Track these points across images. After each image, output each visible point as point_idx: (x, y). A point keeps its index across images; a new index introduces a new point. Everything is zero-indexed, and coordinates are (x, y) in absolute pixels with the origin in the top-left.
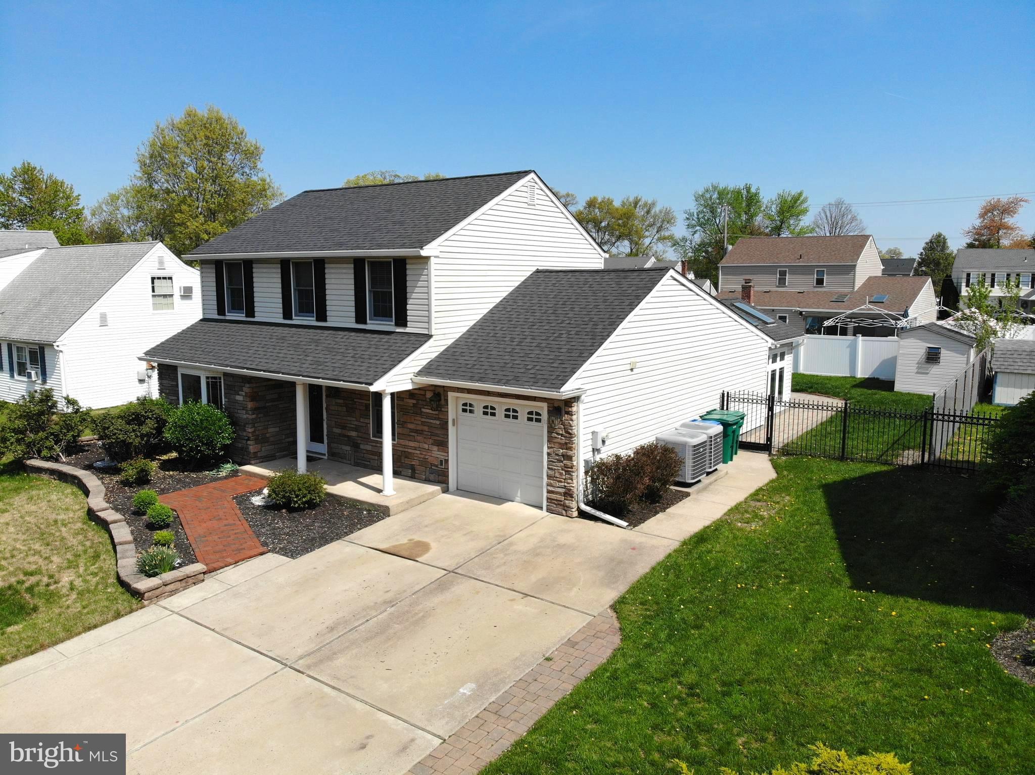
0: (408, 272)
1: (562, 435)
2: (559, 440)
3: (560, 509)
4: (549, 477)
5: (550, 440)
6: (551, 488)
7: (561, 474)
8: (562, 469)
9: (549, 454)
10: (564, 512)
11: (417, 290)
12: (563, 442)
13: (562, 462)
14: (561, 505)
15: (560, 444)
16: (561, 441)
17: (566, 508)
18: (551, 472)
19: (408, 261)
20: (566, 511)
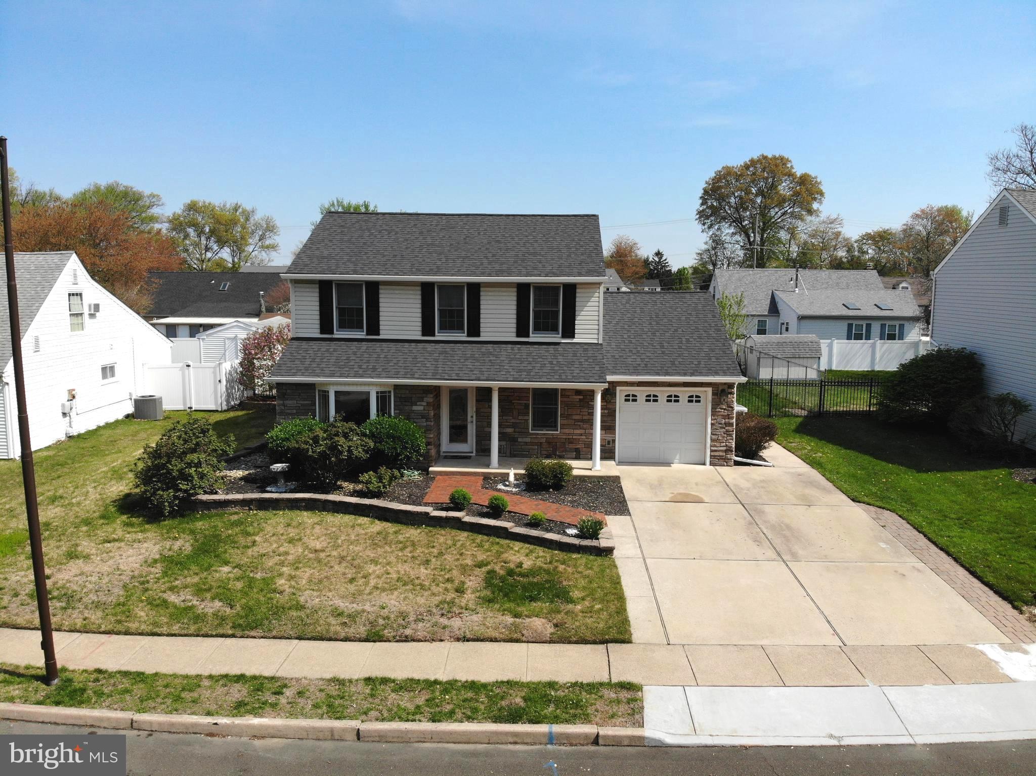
0: (577, 295)
1: (725, 409)
2: (722, 413)
3: (721, 462)
4: (712, 440)
5: (714, 413)
6: (713, 448)
7: (724, 437)
8: (724, 434)
9: (712, 424)
10: (725, 463)
11: (586, 308)
12: (726, 414)
13: (724, 428)
14: (722, 459)
15: (722, 415)
16: (724, 414)
17: (726, 461)
18: (714, 437)
19: (578, 286)
20: (726, 462)
